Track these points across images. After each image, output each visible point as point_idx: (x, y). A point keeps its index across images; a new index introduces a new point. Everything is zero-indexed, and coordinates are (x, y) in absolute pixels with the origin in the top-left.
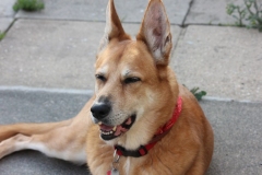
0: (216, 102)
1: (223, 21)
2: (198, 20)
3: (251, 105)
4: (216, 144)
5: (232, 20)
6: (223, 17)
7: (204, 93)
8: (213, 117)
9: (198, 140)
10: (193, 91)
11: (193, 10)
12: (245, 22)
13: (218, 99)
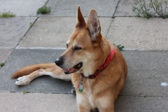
0: (129, 51)
1: (131, 15)
2: (120, 14)
3: (144, 51)
4: (129, 69)
5: (135, 14)
6: (131, 13)
7: (123, 47)
8: (127, 58)
9: (121, 70)
10: (118, 46)
11: (118, 10)
12: (141, 15)
13: (129, 49)
